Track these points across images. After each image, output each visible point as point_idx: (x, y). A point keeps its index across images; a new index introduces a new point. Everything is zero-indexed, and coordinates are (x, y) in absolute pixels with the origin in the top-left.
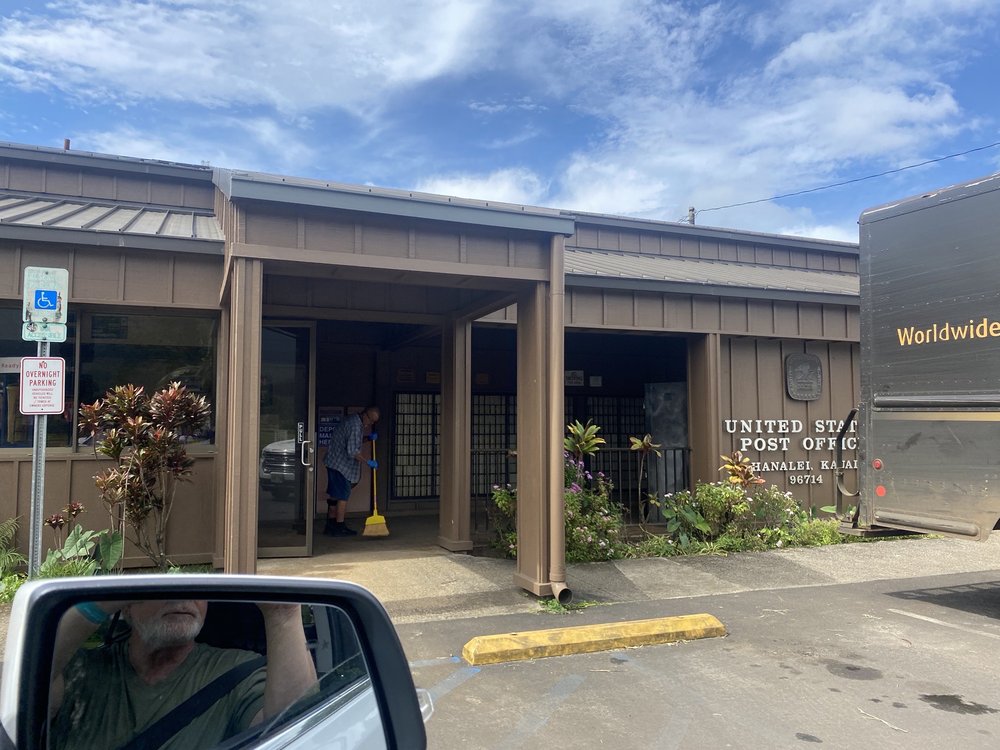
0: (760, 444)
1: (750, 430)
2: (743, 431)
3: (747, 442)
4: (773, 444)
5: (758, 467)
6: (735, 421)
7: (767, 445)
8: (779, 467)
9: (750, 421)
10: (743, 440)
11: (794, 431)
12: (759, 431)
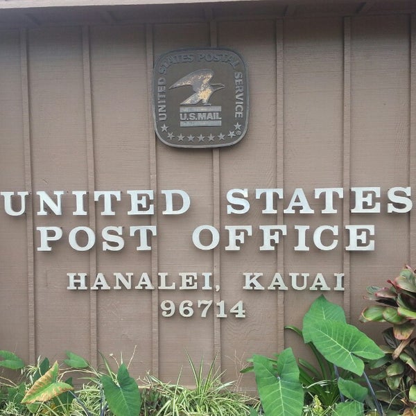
0: (82, 238)
1: (57, 210)
2: (42, 212)
3: (51, 234)
4: (113, 238)
5: (82, 281)
6: (23, 194)
7: (99, 240)
8: (134, 283)
9: (59, 194)
10: (43, 230)
11: (169, 211)
12: (80, 211)
